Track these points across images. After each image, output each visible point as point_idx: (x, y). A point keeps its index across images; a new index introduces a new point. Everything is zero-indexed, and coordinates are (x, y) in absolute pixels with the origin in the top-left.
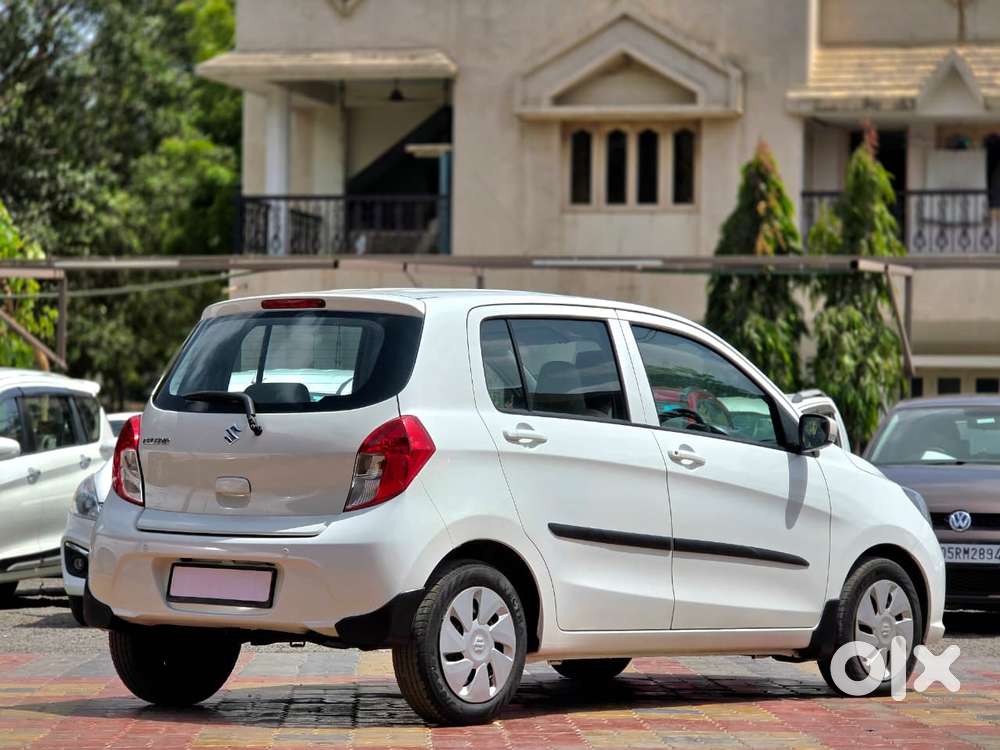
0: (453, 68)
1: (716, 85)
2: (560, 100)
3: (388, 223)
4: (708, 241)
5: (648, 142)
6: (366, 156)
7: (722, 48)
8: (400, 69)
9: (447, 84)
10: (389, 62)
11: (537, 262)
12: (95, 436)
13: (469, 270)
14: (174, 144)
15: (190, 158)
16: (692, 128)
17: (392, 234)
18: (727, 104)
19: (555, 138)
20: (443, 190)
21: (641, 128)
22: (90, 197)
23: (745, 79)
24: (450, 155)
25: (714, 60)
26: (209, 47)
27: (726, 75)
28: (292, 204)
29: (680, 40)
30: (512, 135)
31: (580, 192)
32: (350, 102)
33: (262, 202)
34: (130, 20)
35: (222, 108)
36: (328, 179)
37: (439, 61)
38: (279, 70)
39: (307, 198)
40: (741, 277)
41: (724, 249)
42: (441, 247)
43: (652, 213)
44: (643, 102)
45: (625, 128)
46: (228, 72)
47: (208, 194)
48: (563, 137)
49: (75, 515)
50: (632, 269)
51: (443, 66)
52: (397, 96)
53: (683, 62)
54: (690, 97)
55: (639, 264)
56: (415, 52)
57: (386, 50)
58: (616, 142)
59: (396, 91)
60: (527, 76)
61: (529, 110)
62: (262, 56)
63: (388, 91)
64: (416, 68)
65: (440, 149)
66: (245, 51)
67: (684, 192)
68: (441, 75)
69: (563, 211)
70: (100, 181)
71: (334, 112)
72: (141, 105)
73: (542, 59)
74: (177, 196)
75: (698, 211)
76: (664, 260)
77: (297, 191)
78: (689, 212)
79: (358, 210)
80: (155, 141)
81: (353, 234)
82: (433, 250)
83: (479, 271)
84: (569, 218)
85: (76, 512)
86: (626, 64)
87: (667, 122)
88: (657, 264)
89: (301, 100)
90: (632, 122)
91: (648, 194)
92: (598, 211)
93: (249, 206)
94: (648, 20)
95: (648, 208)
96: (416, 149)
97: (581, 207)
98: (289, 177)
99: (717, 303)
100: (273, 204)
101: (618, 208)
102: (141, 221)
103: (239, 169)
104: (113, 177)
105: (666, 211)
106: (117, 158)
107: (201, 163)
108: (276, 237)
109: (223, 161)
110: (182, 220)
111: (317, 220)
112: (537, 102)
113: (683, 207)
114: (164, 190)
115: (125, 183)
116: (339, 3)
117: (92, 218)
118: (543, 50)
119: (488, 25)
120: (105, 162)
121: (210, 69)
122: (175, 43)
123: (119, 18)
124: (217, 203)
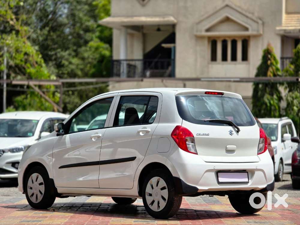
0: (175, 21)
1: (255, 25)
2: (208, 30)
3: (156, 68)
4: (253, 73)
5: (234, 43)
7: (256, 14)
8: (159, 21)
9: (174, 26)
10: (156, 20)
11: (202, 79)
13: (181, 82)
14: (91, 44)
15: (97, 49)
16: (247, 38)
17: (158, 71)
18: (258, 31)
19: (206, 42)
20: (172, 57)
21: (232, 39)
22: (67, 60)
23: (263, 24)
24: (175, 47)
25: (254, 18)
26: (102, 15)
27: (257, 23)
28: (128, 62)
29: (244, 12)
31: (214, 58)
33: (119, 61)
34: (78, 7)
35: (106, 33)
36: (138, 54)
37: (171, 19)
38: (123, 22)
39: (132, 60)
40: (263, 84)
41: (257, 75)
42: (172, 75)
43: (235, 64)
44: (232, 31)
45: (227, 39)
46: (108, 23)
47: (102, 59)
48: (209, 42)
50: (230, 81)
51: (172, 21)
52: (159, 30)
53: (245, 19)
54: (247, 29)
55: (232, 80)
56: (164, 17)
57: (156, 16)
58: (224, 43)
59: (158, 28)
60: (198, 23)
61: (199, 34)
62: (119, 18)
63: (156, 28)
64: (165, 21)
66: (114, 17)
67: (245, 58)
68: (172, 23)
69: (208, 64)
70: (70, 55)
71: (140, 34)
72: (82, 32)
73: (202, 18)
74: (92, 59)
75: (249, 64)
76: (240, 78)
77: (129, 58)
78: (246, 64)
79: (147, 64)
80: (86, 42)
81: (146, 71)
82: (170, 76)
83: (184, 82)
84: (210, 66)
86: (227, 20)
87: (240, 37)
89: (130, 31)
90: (229, 37)
91: (234, 58)
92: (219, 64)
93: (115, 63)
94: (233, 6)
95: (234, 62)
96: (164, 45)
97: (214, 62)
98: (127, 54)
99: (256, 91)
100: (122, 62)
101: (225, 62)
102: (81, 67)
103: (111, 51)
104: (73, 54)
105: (239, 63)
106: (75, 48)
107: (101, 49)
108: (123, 72)
109: (107, 49)
110: (94, 66)
111: (135, 67)
112: (201, 31)
113: (245, 62)
114: (88, 57)
115: (77, 55)
116: (142, 2)
117: (67, 66)
118: (203, 16)
119: (186, 8)
120: (71, 49)
121: (104, 22)
122: (92, 14)
123: (75, 7)
124: (105, 62)
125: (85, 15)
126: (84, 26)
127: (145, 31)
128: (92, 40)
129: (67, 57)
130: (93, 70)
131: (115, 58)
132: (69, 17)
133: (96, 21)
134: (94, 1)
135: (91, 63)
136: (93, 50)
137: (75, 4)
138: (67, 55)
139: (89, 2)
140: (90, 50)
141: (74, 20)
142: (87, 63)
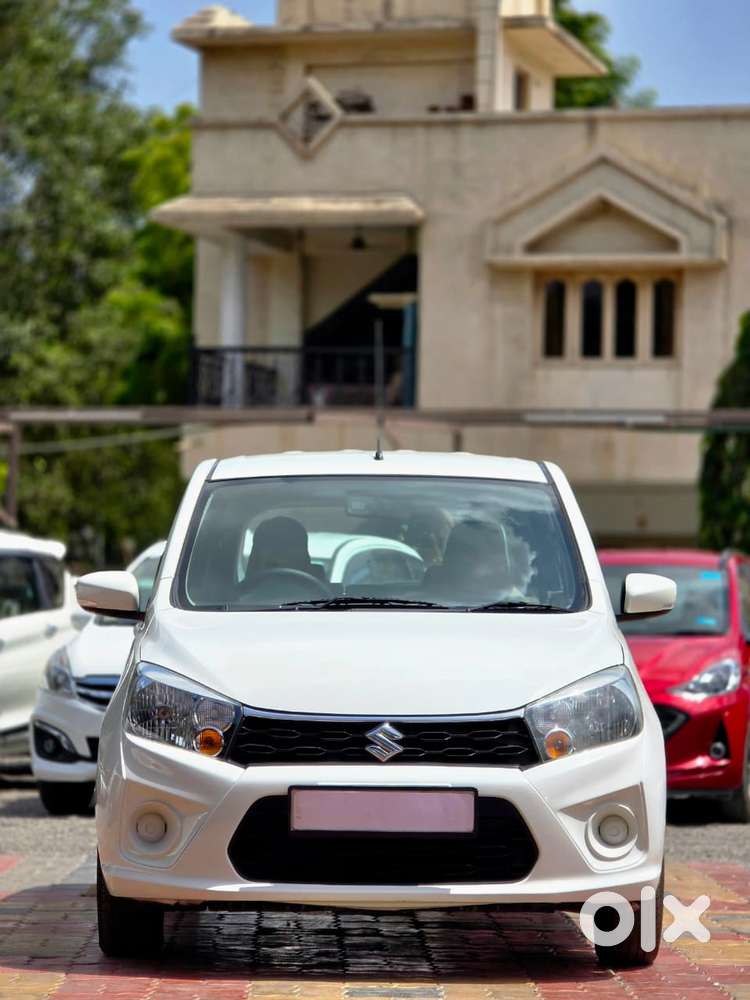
0: (419, 213)
1: (700, 231)
2: (534, 247)
3: (350, 378)
4: (701, 396)
5: (627, 294)
6: (325, 307)
7: (706, 192)
8: (363, 214)
9: (412, 229)
10: (353, 207)
11: (530, 418)
12: (59, 601)
13: (445, 426)
14: (115, 295)
15: (133, 313)
16: (673, 277)
18: (711, 250)
19: (526, 289)
20: (407, 342)
21: (618, 278)
22: (28, 351)
23: (730, 225)
24: (415, 307)
25: (699, 204)
26: (155, 196)
27: (710, 222)
28: (250, 357)
29: (663, 186)
30: (481, 287)
31: (553, 346)
32: (310, 251)
33: (215, 353)
34: (70, 170)
35: (170, 258)
36: (284, 329)
37: (405, 205)
38: (235, 215)
39: (265, 350)
41: (721, 403)
42: (406, 399)
43: (630, 368)
44: (619, 250)
45: (602, 278)
46: (183, 217)
47: (153, 349)
48: (536, 287)
49: (45, 691)
50: (620, 426)
51: (409, 213)
52: (358, 244)
53: (666, 209)
54: (672, 244)
56: (380, 197)
57: (350, 194)
58: (592, 293)
59: (358, 237)
60: (499, 222)
61: (501, 259)
62: (219, 200)
63: (349, 238)
64: (381, 214)
65: (403, 300)
66: (201, 195)
67: (664, 345)
68: (407, 221)
69: (535, 365)
70: (37, 333)
71: (292, 260)
72: (79, 257)
73: (513, 204)
74: (118, 350)
75: (679, 366)
76: (667, 414)
77: (253, 342)
78: (669, 367)
79: (319, 362)
80: (96, 292)
81: (310, 388)
82: (397, 402)
83: (459, 428)
84: (540, 373)
85: (47, 687)
86: (604, 209)
87: (649, 271)
88: (659, 419)
89: (258, 248)
90: (608, 271)
91: (626, 347)
92: (572, 365)
93: (205, 360)
94: (627, 163)
95: (625, 362)
96: (379, 299)
97: (555, 362)
98: (245, 327)
99: (712, 462)
100: (229, 356)
101: (593, 362)
102: (77, 376)
103: (188, 320)
104: (51, 330)
105: (645, 366)
106: (56, 310)
107: (146, 317)
108: (232, 391)
109: (168, 314)
110: (126, 375)
111: (272, 374)
112: (509, 250)
113: (663, 362)
114: (104, 343)
115: (63, 336)
116: (300, 145)
117: (29, 374)
118: (516, 195)
119: (457, 169)
120: (43, 314)
121: (165, 214)
122: (117, 194)
123: (59, 168)
124: (163, 356)
125: (94, 197)
126: (87, 237)
127: (311, 248)
128: (116, 283)
129: (27, 341)
130: (120, 387)
131: (203, 340)
132: (38, 204)
133: (131, 221)
134: (122, 148)
135: (111, 365)
136: (119, 316)
137: (57, 158)
138: (29, 335)
139: (108, 152)
140: (109, 319)
141: (55, 214)
142: (98, 364)
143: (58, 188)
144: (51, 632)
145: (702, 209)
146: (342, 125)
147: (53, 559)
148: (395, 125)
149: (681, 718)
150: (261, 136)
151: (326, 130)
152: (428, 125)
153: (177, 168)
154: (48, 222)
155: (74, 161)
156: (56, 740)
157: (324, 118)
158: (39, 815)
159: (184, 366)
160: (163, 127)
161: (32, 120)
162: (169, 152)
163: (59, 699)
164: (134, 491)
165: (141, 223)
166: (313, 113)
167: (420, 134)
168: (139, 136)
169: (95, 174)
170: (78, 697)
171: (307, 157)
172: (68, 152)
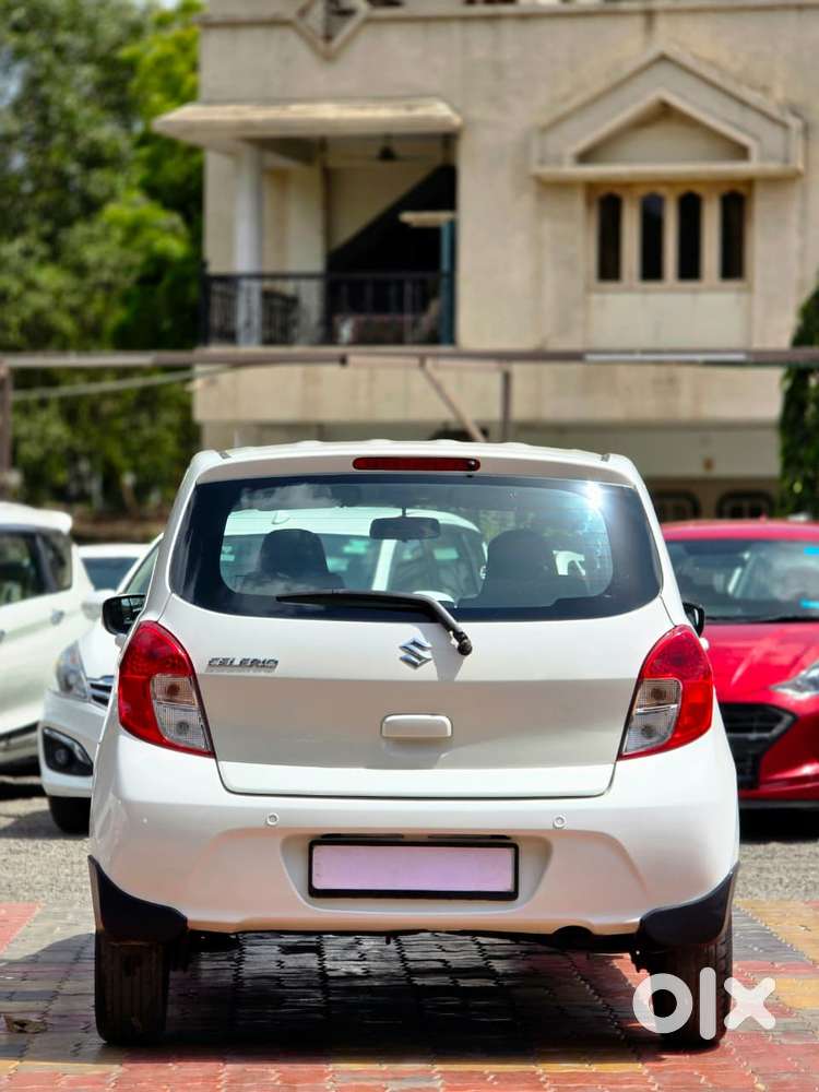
0: (457, 120)
1: (773, 137)
2: (585, 157)
3: (381, 306)
5: (690, 207)
6: (350, 226)
7: (779, 93)
8: (392, 122)
9: (448, 140)
10: (381, 113)
12: (66, 583)
13: (492, 364)
14: (112, 210)
15: (134, 230)
16: (742, 190)
17: (386, 318)
18: (786, 160)
19: (578, 203)
20: (445, 266)
21: (681, 190)
22: (17, 273)
23: (806, 130)
24: (453, 226)
25: (772, 108)
26: (156, 98)
27: (784, 126)
28: (267, 284)
29: (730, 85)
30: (527, 202)
31: (609, 269)
32: (332, 163)
33: (230, 280)
34: (60, 70)
35: (173, 170)
36: (305, 254)
37: (440, 112)
38: (249, 125)
39: (285, 277)
41: (801, 339)
42: (442, 334)
43: (695, 292)
44: (685, 160)
45: (662, 191)
46: (191, 127)
47: (157, 268)
48: (589, 203)
49: (56, 693)
51: (445, 120)
52: (387, 155)
53: (735, 112)
54: (741, 152)
56: (412, 102)
57: (378, 100)
58: (652, 207)
59: (388, 148)
60: (545, 130)
61: (548, 171)
62: (230, 108)
63: (375, 151)
64: (412, 121)
65: (439, 218)
66: (210, 102)
67: (733, 266)
68: (442, 130)
69: (588, 290)
70: (27, 253)
71: (313, 175)
72: (73, 168)
73: (562, 109)
74: (116, 270)
75: (750, 290)
77: (269, 268)
78: (739, 291)
79: (344, 290)
80: (91, 207)
81: (337, 319)
82: (434, 338)
83: (506, 366)
84: (595, 298)
85: (57, 689)
86: (664, 113)
87: (713, 183)
88: (740, 357)
89: (275, 160)
90: (670, 183)
91: (690, 268)
92: (630, 290)
93: (217, 287)
94: (688, 61)
95: (690, 285)
96: (410, 217)
97: (610, 285)
98: (260, 250)
99: (795, 399)
100: (244, 284)
101: (652, 285)
102: (73, 300)
103: (196, 238)
104: (42, 250)
105: (712, 290)
106: (47, 228)
107: (148, 234)
108: (248, 325)
109: (173, 231)
110: (126, 300)
111: (292, 302)
112: (558, 161)
113: (733, 284)
114: (101, 265)
115: (55, 256)
116: (321, 44)
117: (18, 298)
118: (566, 98)
119: (498, 69)
120: (33, 233)
121: (169, 123)
122: (112, 97)
123: (49, 68)
124: (167, 280)
125: (87, 101)
126: (81, 144)
127: (334, 160)
128: (112, 196)
129: (16, 261)
130: (118, 316)
131: (215, 267)
132: (26, 108)
133: (128, 126)
134: (119, 44)
135: (108, 287)
136: (118, 234)
137: (47, 56)
138: (17, 255)
139: (102, 49)
140: (106, 236)
141: (44, 119)
142: (96, 286)
143: (45, 89)
144: (58, 617)
145: (776, 113)
146: (369, 21)
147: (58, 533)
148: (426, 20)
149: (787, 719)
150: (277, 33)
151: (350, 26)
152: (465, 19)
153: (181, 67)
154: (35, 128)
155: (64, 62)
156: (69, 751)
157: (347, 13)
158: (49, 834)
159: (194, 291)
160: (163, 22)
161: (19, 14)
162: (170, 49)
163: (71, 702)
164: (136, 427)
165: (138, 127)
166: (334, 7)
167: (456, 29)
168: (136, 31)
169: (87, 72)
170: (92, 701)
171: (329, 58)
172: (59, 50)
